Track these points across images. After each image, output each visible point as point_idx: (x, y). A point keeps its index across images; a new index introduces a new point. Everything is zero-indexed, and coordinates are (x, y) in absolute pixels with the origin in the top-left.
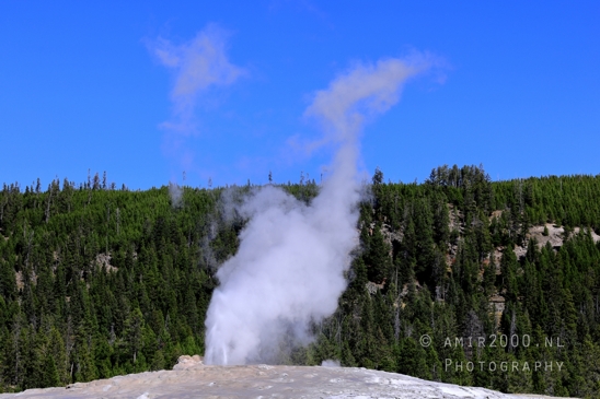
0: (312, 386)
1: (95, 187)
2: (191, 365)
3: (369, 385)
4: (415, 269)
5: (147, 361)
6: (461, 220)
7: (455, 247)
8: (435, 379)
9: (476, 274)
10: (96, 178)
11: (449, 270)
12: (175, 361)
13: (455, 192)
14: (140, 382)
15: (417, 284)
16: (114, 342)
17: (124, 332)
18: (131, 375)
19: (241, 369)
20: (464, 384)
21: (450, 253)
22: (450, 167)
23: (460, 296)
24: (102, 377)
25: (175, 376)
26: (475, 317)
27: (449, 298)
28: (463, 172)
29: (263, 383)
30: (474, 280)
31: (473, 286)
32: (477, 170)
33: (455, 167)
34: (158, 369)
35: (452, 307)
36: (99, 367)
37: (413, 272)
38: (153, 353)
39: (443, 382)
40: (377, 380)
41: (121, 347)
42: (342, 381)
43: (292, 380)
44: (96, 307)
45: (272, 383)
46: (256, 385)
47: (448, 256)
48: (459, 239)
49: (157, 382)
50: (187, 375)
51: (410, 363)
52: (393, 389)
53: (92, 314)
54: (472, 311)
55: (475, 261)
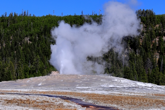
0: (95, 82)
1: (24, 15)
2: (55, 74)
3: (113, 82)
4: (130, 44)
5: (41, 73)
6: (145, 28)
7: (143, 37)
8: (135, 80)
9: (150, 46)
10: (25, 12)
11: (141, 44)
12: (50, 73)
13: (144, 18)
14: (39, 79)
15: (130, 49)
16: (30, 66)
17: (34, 63)
18: (36, 77)
19: (72, 76)
20: (145, 82)
21: (141, 38)
22: (142, 10)
23: (144, 53)
24: (26, 78)
25: (50, 78)
26: (149, 60)
27: (141, 53)
28: (146, 12)
29: (79, 81)
30: (149, 48)
31: (149, 50)
32: (151, 12)
33: (144, 10)
34: (45, 75)
35: (142, 56)
36: (25, 74)
37: (129, 45)
38: (43, 70)
39: (138, 81)
40: (116, 80)
41: (32, 68)
42: (104, 80)
43: (88, 80)
44: (24, 55)
45: (82, 81)
46: (77, 81)
47: (141, 40)
48: (144, 34)
49: (44, 80)
50: (54, 77)
51: (127, 75)
52: (122, 83)
53: (23, 57)
54: (148, 58)
55: (149, 41)
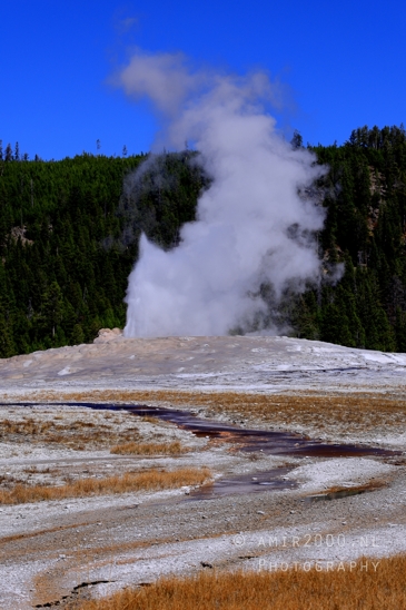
0: (234, 356)
1: (7, 158)
2: (111, 338)
3: (291, 353)
4: (336, 234)
5: (66, 335)
6: (382, 182)
7: (377, 210)
8: (358, 346)
9: (399, 237)
10: (8, 150)
11: (371, 234)
12: (96, 334)
13: (376, 153)
14: (61, 356)
15: (339, 249)
16: (32, 317)
17: (43, 306)
18: (52, 350)
19: (162, 341)
20: (388, 350)
21: (372, 216)
22: (370, 128)
23: (382, 260)
24: (22, 352)
25: (95, 350)
26: (399, 282)
27: (371, 264)
28: (384, 132)
29: (184, 355)
30: (397, 243)
31: (395, 249)
32: (398, 132)
33: (375, 128)
34: (78, 343)
35: (374, 272)
36: (18, 342)
37: (334, 237)
38: (72, 326)
39: (367, 348)
40: (299, 349)
41: (39, 321)
42: (263, 350)
43: (214, 351)
44: (13, 281)
45: (193, 354)
46: (178, 357)
47: (370, 220)
48: (380, 202)
49: (78, 357)
50: (108, 348)
51: (333, 330)
52: (315, 357)
53: (9, 288)
54: (395, 276)
55: (397, 224)
